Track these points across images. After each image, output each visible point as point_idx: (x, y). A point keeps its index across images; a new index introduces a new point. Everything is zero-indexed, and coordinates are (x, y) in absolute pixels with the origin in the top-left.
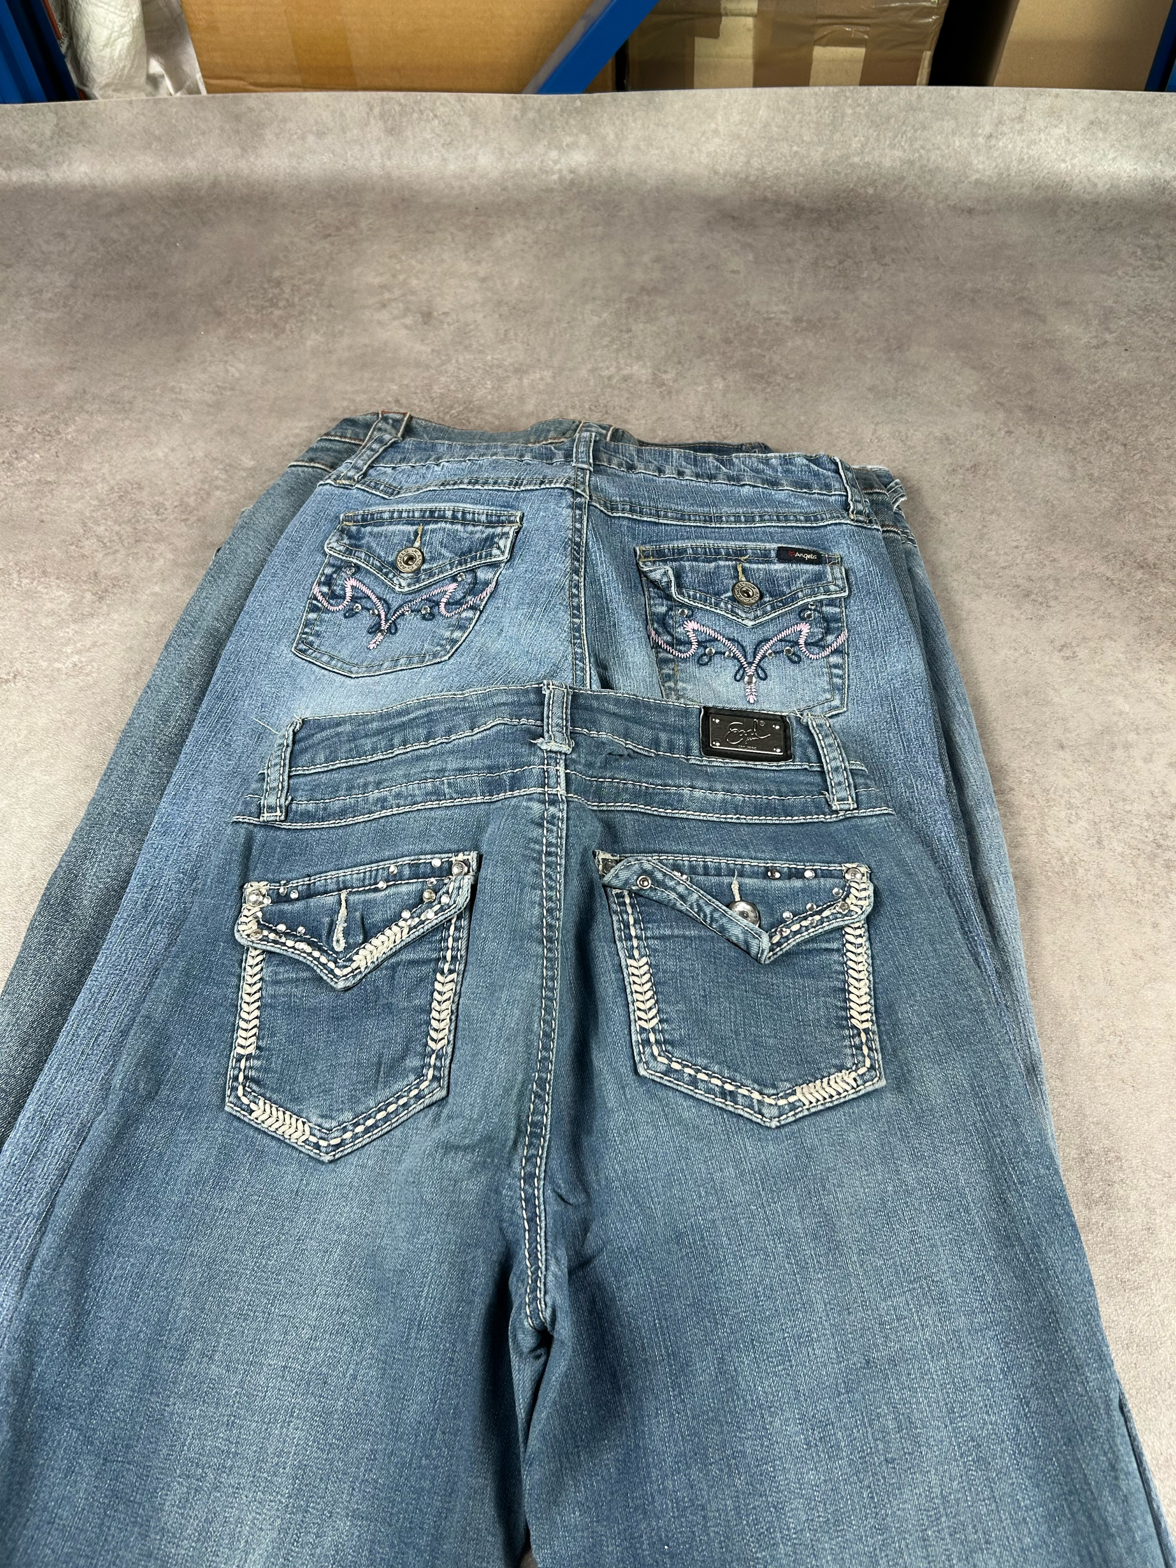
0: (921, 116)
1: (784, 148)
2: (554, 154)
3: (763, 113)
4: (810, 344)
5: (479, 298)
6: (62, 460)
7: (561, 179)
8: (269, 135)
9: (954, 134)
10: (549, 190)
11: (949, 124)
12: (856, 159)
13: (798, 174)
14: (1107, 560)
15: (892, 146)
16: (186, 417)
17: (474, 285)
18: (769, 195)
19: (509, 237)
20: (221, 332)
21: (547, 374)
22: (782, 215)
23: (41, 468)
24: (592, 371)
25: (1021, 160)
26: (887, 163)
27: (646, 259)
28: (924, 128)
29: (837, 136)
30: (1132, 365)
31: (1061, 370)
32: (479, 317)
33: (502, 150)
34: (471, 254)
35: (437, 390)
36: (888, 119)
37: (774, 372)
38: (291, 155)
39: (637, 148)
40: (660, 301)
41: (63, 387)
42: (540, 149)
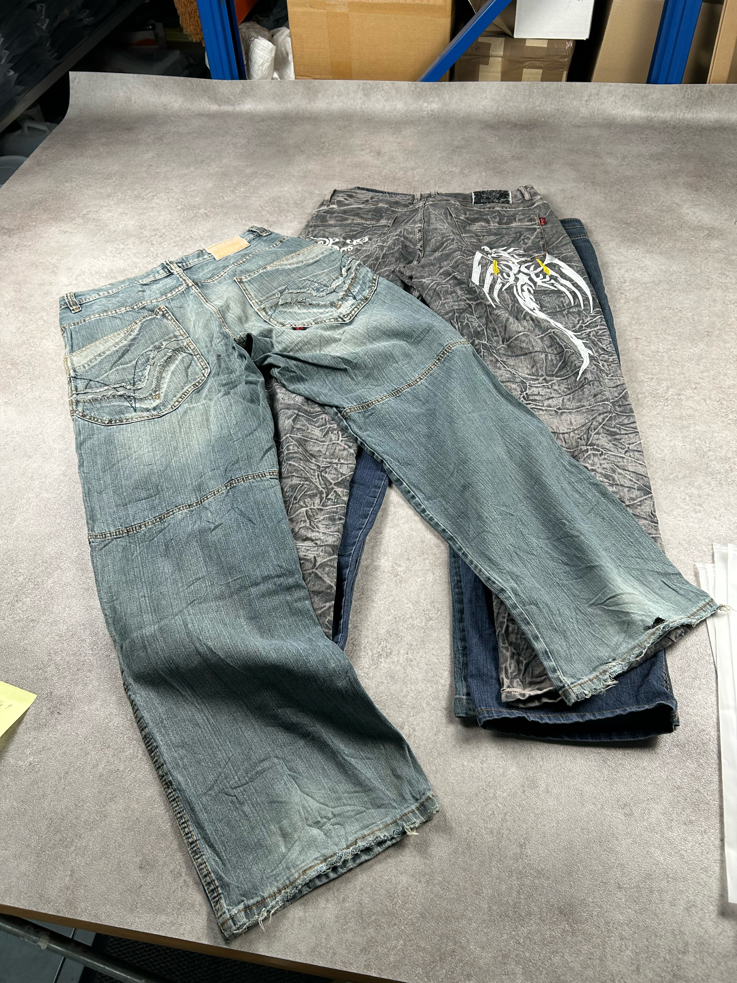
0: (561, 93)
1: (511, 104)
2: (426, 105)
3: (503, 91)
4: (517, 163)
5: (397, 148)
6: (251, 190)
7: (428, 113)
8: (320, 95)
9: (574, 99)
10: (423, 117)
11: (572, 96)
12: (538, 108)
13: (516, 113)
14: (614, 222)
15: (551, 104)
16: (294, 180)
17: (395, 144)
18: (505, 120)
19: (408, 131)
20: (304, 156)
21: (423, 170)
22: (509, 126)
23: (244, 192)
24: (439, 169)
25: (598, 110)
26: (549, 110)
27: (459, 138)
28: (563, 97)
29: (531, 100)
30: (631, 171)
31: (606, 172)
32: (398, 154)
33: (406, 103)
34: (395, 136)
35: (383, 174)
36: (550, 94)
37: (504, 171)
38: (327, 103)
39: (457, 103)
40: (463, 150)
41: (248, 171)
42: (420, 102)
